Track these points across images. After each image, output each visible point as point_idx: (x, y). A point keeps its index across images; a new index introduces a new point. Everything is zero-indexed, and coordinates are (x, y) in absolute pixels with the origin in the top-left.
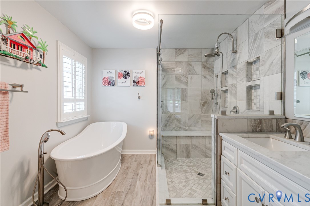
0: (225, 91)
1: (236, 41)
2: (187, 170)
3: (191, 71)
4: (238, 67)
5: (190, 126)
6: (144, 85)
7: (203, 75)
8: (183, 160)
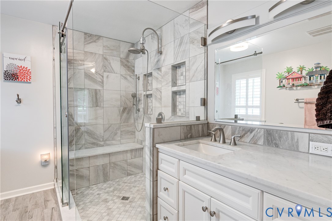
0: (148, 96)
1: (161, 40)
2: (107, 199)
3: (108, 68)
4: (163, 69)
5: (106, 140)
6: (30, 80)
7: (121, 75)
8: (100, 187)
